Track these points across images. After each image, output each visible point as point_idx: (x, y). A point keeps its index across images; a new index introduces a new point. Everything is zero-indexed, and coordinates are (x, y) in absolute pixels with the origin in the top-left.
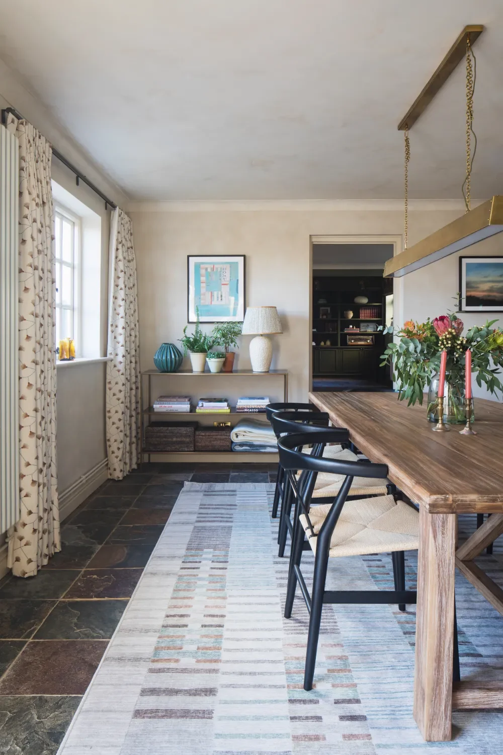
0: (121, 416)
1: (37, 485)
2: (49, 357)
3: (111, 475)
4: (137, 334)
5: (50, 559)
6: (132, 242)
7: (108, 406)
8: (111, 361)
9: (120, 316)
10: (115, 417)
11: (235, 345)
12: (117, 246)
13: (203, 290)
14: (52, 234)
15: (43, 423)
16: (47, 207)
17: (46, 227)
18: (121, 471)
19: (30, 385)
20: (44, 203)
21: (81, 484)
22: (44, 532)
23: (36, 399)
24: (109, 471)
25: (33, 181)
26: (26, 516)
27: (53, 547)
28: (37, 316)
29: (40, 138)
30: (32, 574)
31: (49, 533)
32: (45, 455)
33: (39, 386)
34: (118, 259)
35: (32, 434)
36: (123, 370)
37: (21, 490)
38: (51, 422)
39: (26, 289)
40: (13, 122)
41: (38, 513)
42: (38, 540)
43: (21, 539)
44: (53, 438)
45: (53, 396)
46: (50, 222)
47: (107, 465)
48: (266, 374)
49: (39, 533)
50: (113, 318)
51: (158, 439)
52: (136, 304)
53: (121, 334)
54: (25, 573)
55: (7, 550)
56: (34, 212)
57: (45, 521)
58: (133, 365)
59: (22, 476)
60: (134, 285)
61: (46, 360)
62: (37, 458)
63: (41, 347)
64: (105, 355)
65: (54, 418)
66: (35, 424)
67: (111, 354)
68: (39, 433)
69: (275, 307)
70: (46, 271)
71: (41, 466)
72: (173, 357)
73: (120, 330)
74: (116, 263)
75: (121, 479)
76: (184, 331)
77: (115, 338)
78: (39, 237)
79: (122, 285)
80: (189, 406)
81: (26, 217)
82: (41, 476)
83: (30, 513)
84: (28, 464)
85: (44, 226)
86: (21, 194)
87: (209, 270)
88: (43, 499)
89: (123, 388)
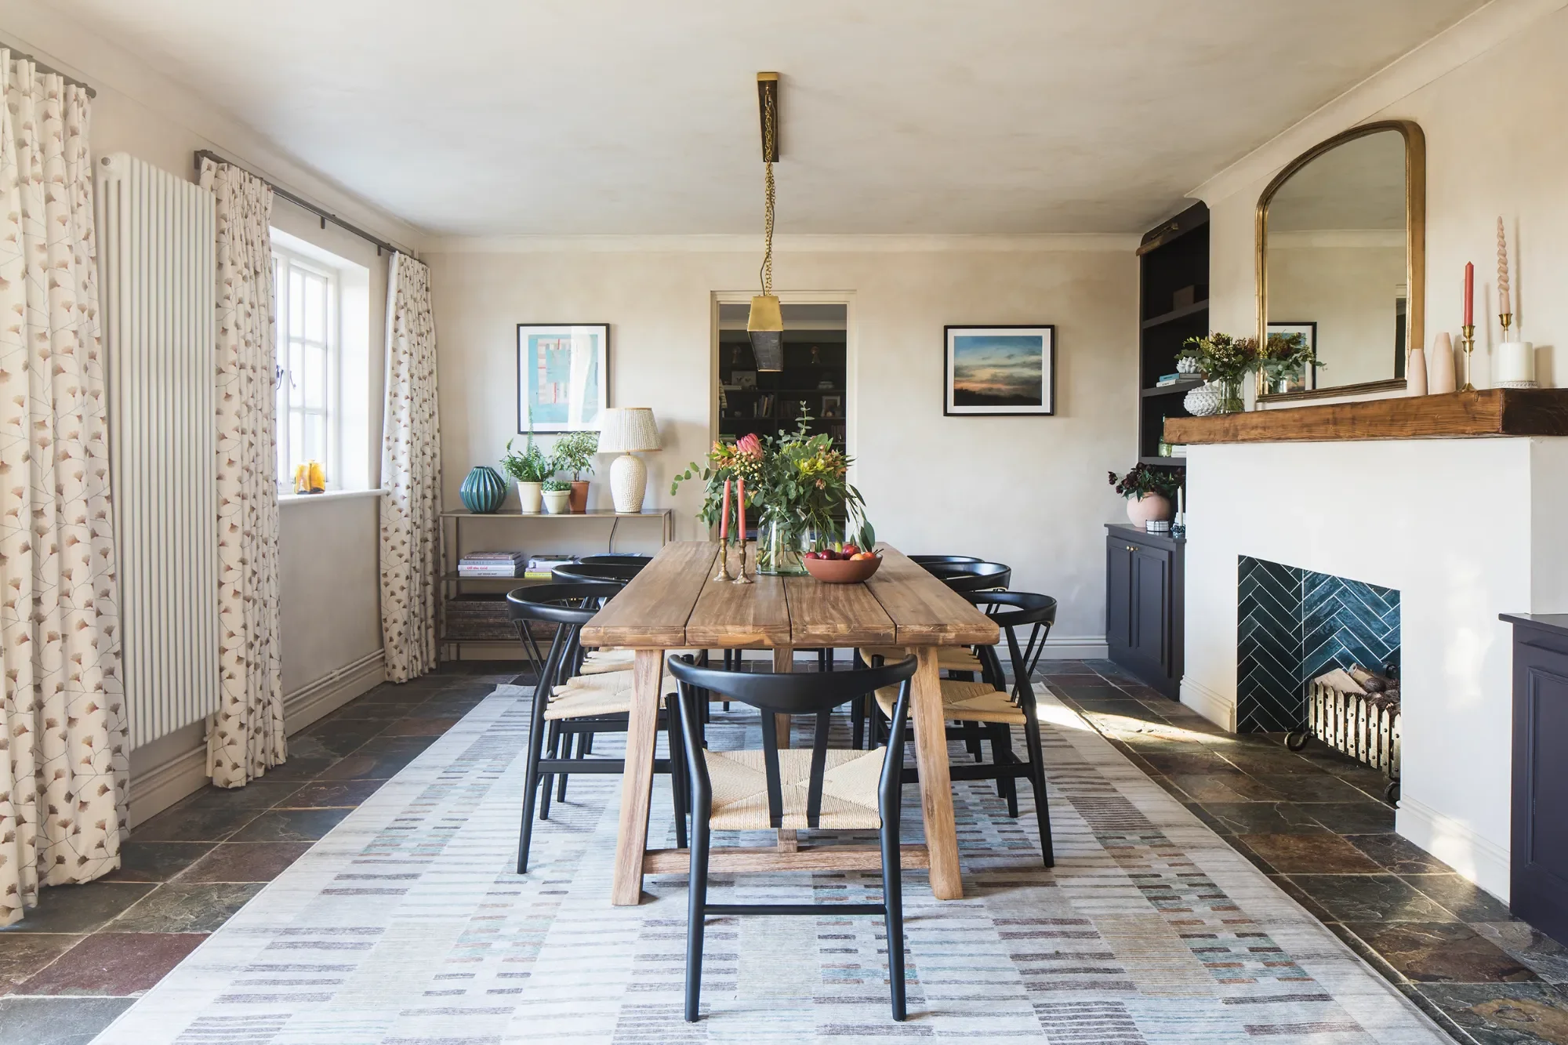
0: (405, 583)
1: (245, 663)
2: (265, 488)
3: (389, 674)
4: (438, 451)
5: (266, 770)
6: (430, 302)
7: (382, 565)
8: (388, 495)
9: (402, 424)
10: (396, 584)
11: (588, 470)
12: (397, 311)
13: (542, 381)
14: (271, 314)
15: (255, 580)
16: (261, 278)
17: (259, 306)
18: (404, 668)
19: (233, 527)
20: (256, 273)
21: (330, 682)
22: (257, 731)
23: (242, 547)
24: (387, 670)
25: (239, 245)
26: (230, 704)
27: (273, 756)
28: (243, 433)
29: (250, 181)
30: (238, 784)
31: (266, 735)
32: (258, 625)
33: (247, 528)
34: (399, 333)
35: (236, 593)
36: (407, 510)
37: (221, 670)
38: (268, 579)
39: (228, 396)
40: (209, 169)
41: (247, 702)
42: (247, 741)
43: (223, 735)
44: (273, 603)
45: (271, 542)
46: (268, 299)
47: (384, 658)
48: (636, 515)
49: (248, 730)
50: (390, 427)
51: (465, 620)
52: (436, 403)
53: (404, 453)
54: (229, 782)
55: (205, 752)
56: (242, 289)
57: (259, 716)
58: (428, 502)
59: (223, 651)
60: (431, 373)
61: (260, 492)
62: (245, 627)
63: (251, 474)
64: (378, 486)
65: (273, 575)
66: (241, 580)
67: (387, 483)
68: (249, 592)
69: (650, 409)
70: (259, 369)
71: (251, 638)
72: (489, 488)
73: (403, 446)
74: (396, 340)
75: (404, 681)
76: (509, 448)
77: (394, 458)
78: (247, 325)
79: (405, 375)
80: (514, 567)
81: (228, 298)
82: (251, 653)
83: (235, 700)
84: (232, 635)
85: (256, 306)
86: (220, 265)
87: (552, 347)
88: (255, 685)
89: (407, 538)
